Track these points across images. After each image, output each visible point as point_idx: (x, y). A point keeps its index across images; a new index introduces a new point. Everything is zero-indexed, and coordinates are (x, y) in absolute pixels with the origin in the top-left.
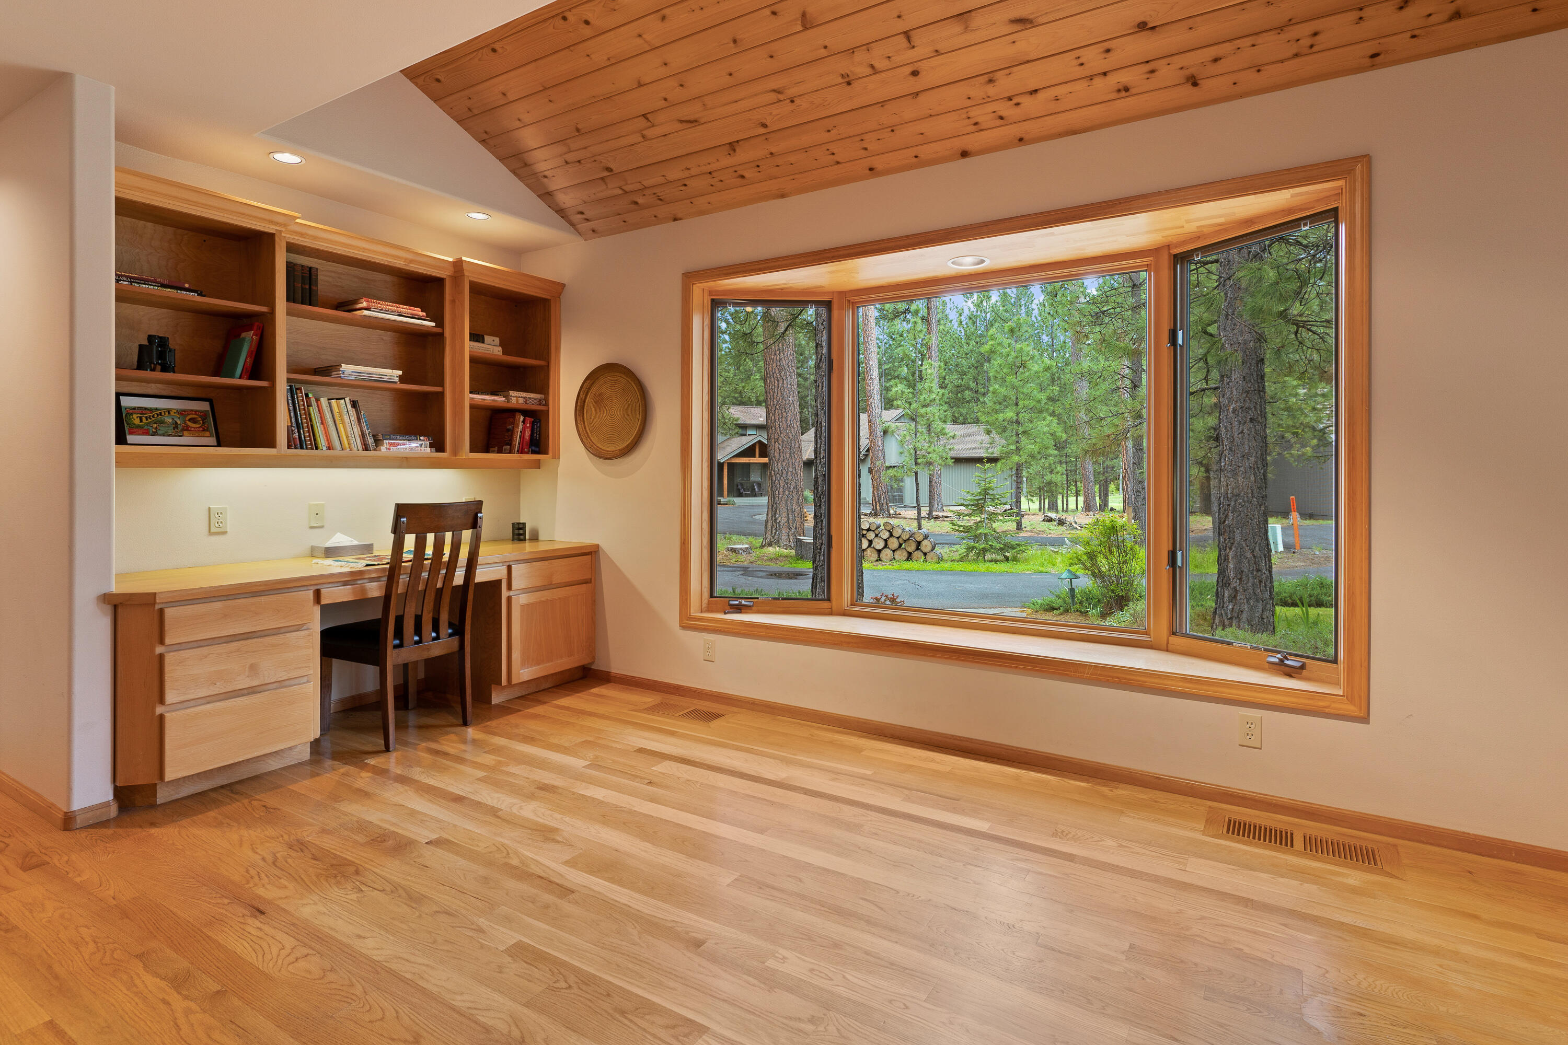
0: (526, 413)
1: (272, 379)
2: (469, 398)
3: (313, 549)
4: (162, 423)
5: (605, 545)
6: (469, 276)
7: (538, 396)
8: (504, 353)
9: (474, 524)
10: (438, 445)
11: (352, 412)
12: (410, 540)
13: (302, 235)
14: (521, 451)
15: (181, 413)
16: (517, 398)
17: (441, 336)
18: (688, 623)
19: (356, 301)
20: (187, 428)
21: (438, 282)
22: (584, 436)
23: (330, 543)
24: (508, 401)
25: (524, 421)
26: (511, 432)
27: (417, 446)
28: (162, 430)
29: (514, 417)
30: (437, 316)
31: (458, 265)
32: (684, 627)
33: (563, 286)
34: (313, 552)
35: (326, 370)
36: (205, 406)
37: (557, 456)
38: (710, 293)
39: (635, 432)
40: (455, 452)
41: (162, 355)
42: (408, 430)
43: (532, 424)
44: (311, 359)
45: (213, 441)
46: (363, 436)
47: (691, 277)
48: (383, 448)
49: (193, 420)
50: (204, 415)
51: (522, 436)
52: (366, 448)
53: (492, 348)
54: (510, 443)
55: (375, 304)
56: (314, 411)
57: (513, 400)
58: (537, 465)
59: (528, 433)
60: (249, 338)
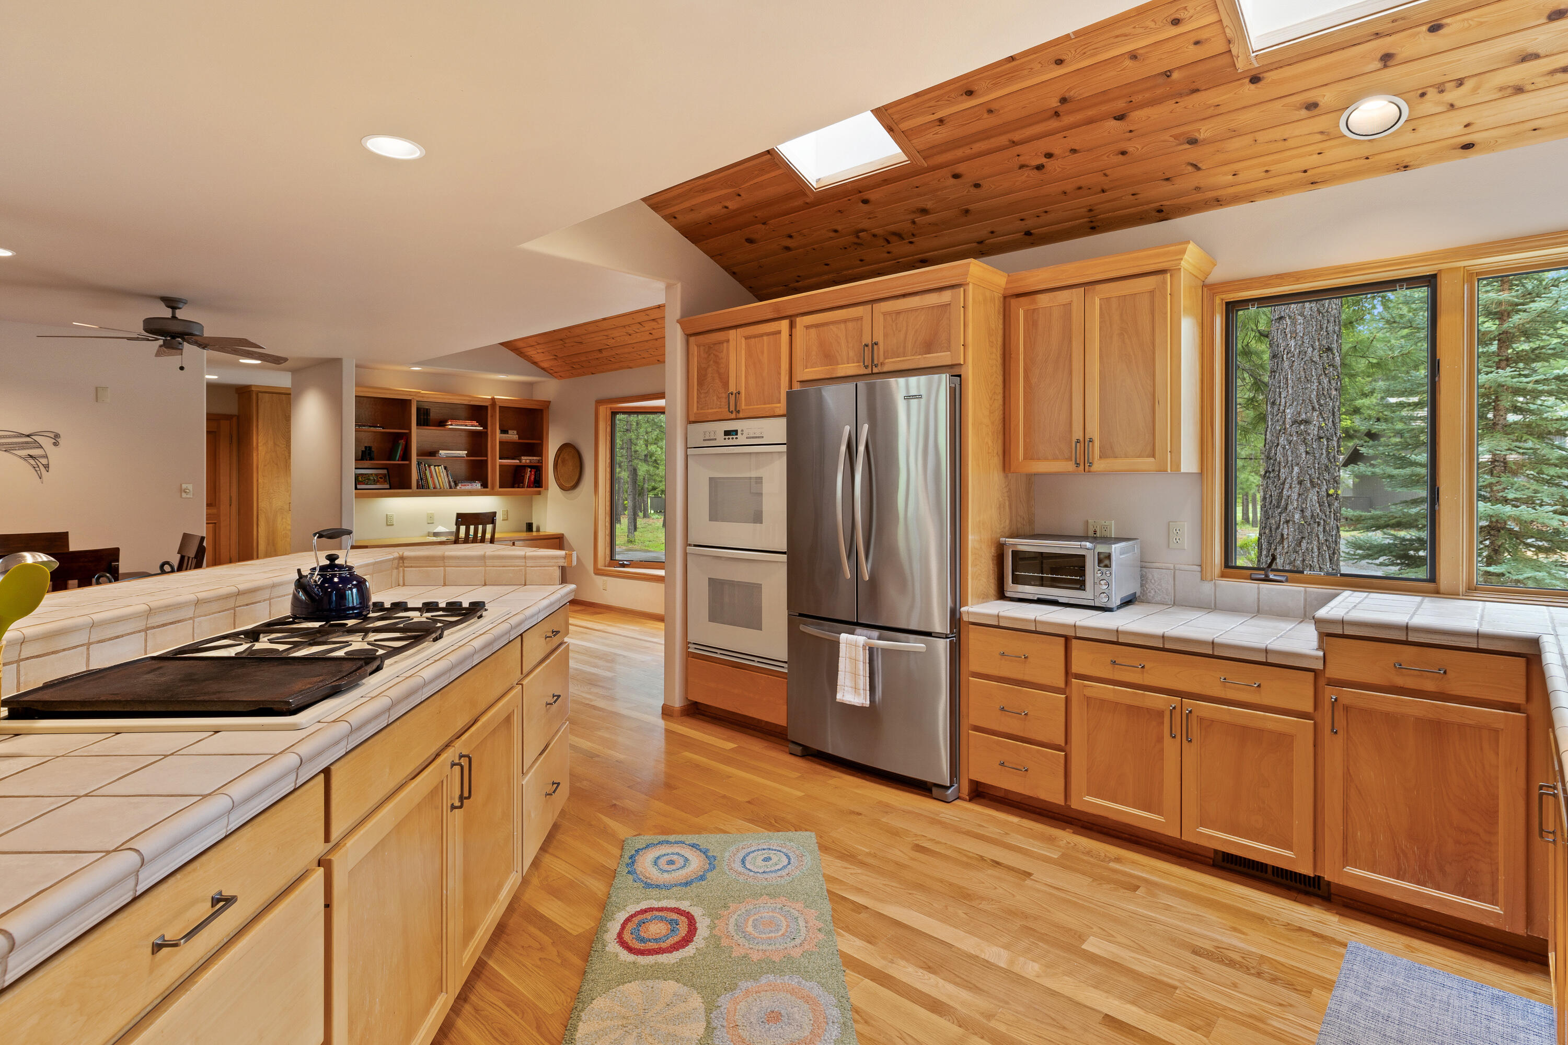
0: (531, 467)
1: (410, 460)
2: (499, 461)
3: (429, 533)
4: (369, 479)
5: (566, 535)
6: (498, 404)
7: (538, 458)
8: (519, 439)
9: (493, 522)
10: (485, 485)
11: (444, 471)
12: (463, 528)
13: (423, 397)
14: (529, 487)
15: (376, 475)
16: (526, 460)
17: (486, 433)
18: (598, 572)
19: (446, 421)
20: (378, 481)
21: (485, 408)
22: (557, 479)
23: (436, 531)
24: (520, 462)
25: (531, 471)
26: (523, 477)
27: (477, 486)
28: (370, 482)
29: (525, 469)
30: (484, 424)
31: (493, 399)
32: (596, 574)
33: (549, 402)
34: (429, 534)
35: (433, 453)
36: (385, 471)
37: (547, 489)
38: (611, 408)
39: (577, 477)
40: (493, 488)
41: (370, 454)
42: (472, 478)
43: (535, 473)
44: (428, 447)
45: (388, 486)
46: (449, 482)
47: (599, 402)
48: (458, 488)
49: (381, 478)
50: (385, 475)
51: (530, 477)
52: (451, 488)
53: (513, 436)
54: (523, 482)
55: (455, 422)
56: (428, 472)
57: (524, 461)
58: (539, 493)
59: (533, 477)
60: (402, 442)
